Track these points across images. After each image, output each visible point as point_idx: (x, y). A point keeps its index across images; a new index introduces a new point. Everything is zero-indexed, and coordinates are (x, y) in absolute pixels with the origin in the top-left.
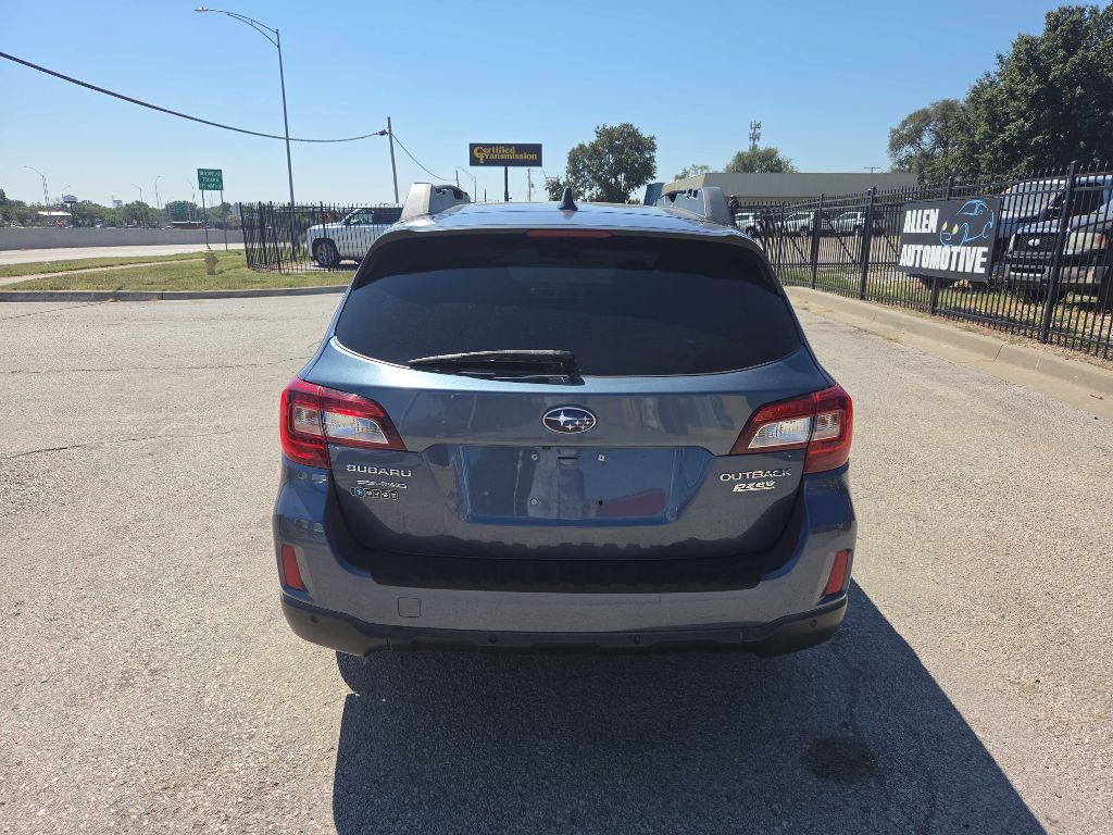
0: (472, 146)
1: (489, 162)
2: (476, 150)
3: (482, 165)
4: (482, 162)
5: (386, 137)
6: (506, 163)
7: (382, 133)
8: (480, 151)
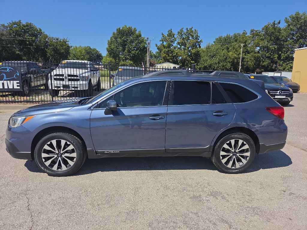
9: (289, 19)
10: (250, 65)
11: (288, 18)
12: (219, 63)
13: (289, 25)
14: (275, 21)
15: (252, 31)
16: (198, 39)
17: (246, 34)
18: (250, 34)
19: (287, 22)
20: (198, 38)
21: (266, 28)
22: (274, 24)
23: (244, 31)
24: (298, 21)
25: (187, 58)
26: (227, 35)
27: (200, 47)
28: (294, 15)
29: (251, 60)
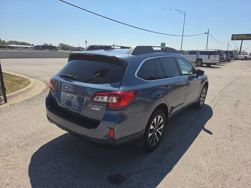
0: (233, 35)
1: (237, 39)
2: (234, 36)
3: (235, 40)
4: (235, 39)
5: (207, 34)
6: (242, 39)
7: (206, 33)
8: (235, 36)
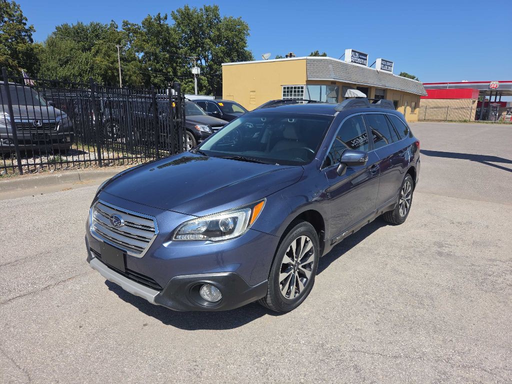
9: (177, 15)
10: (135, 81)
11: (176, 13)
12: (80, 75)
13: (179, 24)
14: (159, 14)
15: (126, 24)
16: (25, 24)
17: (117, 28)
18: (124, 29)
19: (175, 19)
20: (24, 21)
21: (148, 23)
22: (159, 18)
23: (112, 21)
24: (190, 21)
25: (7, 61)
26: (78, 23)
27: (32, 41)
28: (183, 9)
29: (135, 73)
